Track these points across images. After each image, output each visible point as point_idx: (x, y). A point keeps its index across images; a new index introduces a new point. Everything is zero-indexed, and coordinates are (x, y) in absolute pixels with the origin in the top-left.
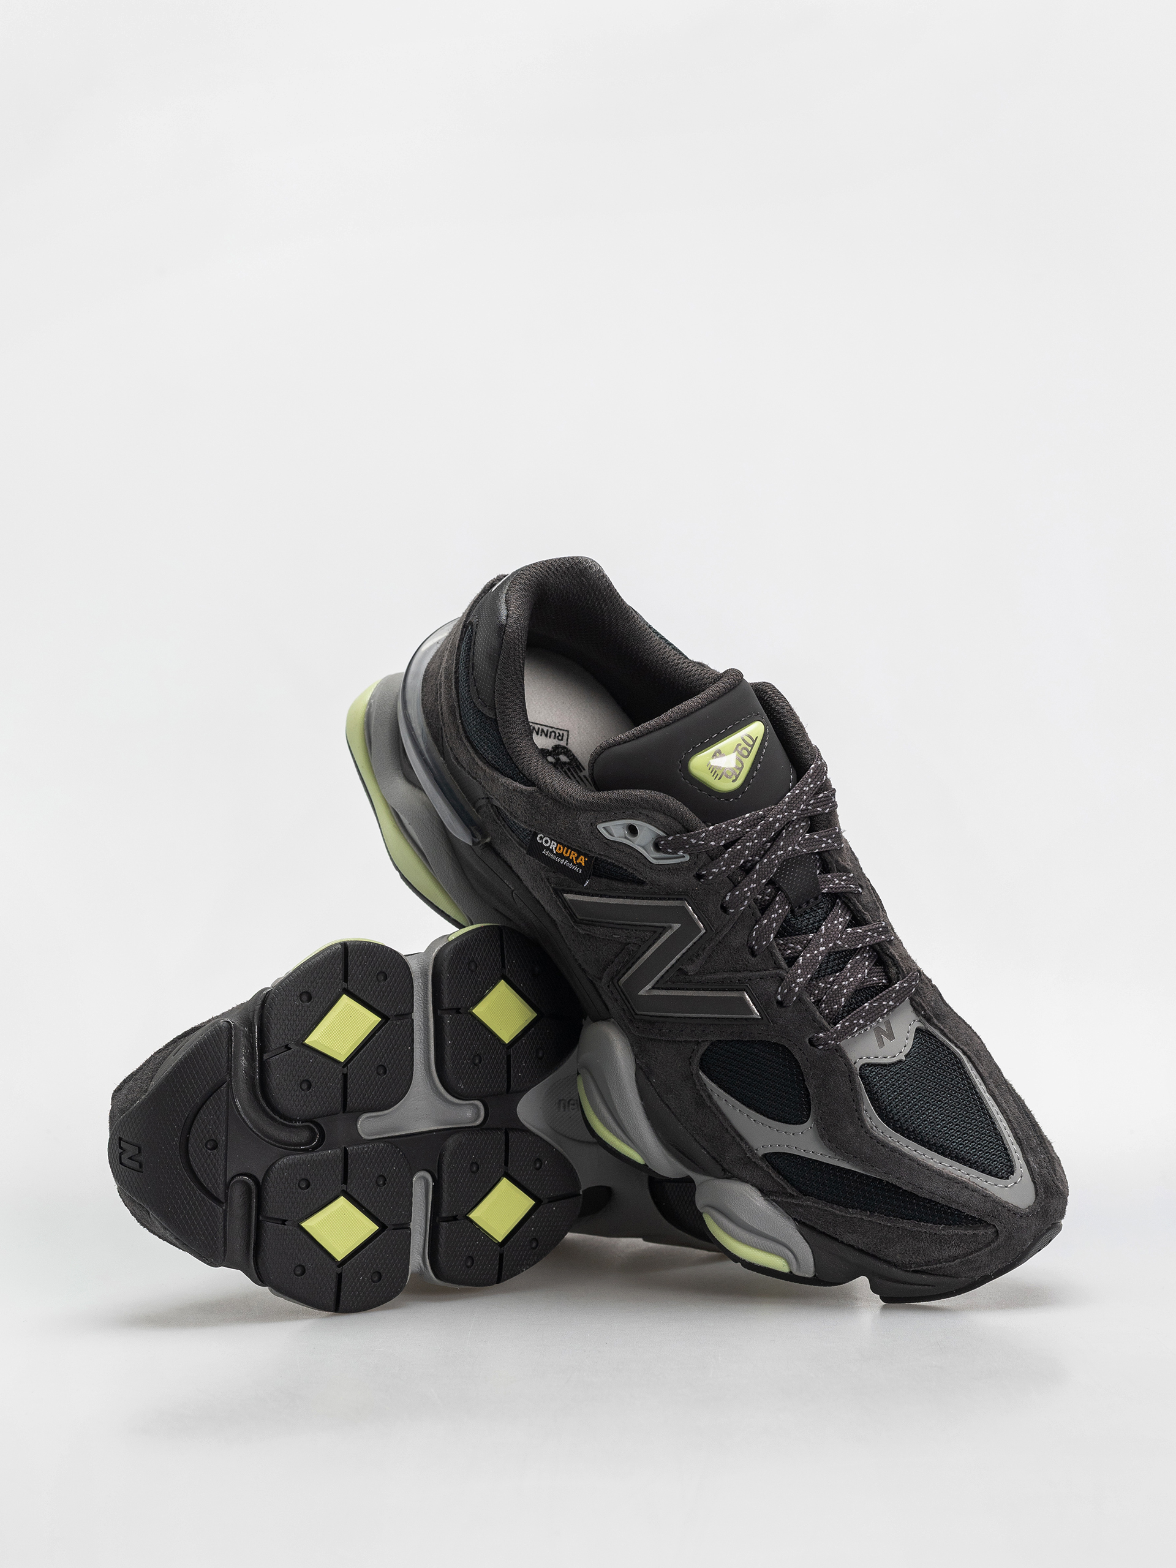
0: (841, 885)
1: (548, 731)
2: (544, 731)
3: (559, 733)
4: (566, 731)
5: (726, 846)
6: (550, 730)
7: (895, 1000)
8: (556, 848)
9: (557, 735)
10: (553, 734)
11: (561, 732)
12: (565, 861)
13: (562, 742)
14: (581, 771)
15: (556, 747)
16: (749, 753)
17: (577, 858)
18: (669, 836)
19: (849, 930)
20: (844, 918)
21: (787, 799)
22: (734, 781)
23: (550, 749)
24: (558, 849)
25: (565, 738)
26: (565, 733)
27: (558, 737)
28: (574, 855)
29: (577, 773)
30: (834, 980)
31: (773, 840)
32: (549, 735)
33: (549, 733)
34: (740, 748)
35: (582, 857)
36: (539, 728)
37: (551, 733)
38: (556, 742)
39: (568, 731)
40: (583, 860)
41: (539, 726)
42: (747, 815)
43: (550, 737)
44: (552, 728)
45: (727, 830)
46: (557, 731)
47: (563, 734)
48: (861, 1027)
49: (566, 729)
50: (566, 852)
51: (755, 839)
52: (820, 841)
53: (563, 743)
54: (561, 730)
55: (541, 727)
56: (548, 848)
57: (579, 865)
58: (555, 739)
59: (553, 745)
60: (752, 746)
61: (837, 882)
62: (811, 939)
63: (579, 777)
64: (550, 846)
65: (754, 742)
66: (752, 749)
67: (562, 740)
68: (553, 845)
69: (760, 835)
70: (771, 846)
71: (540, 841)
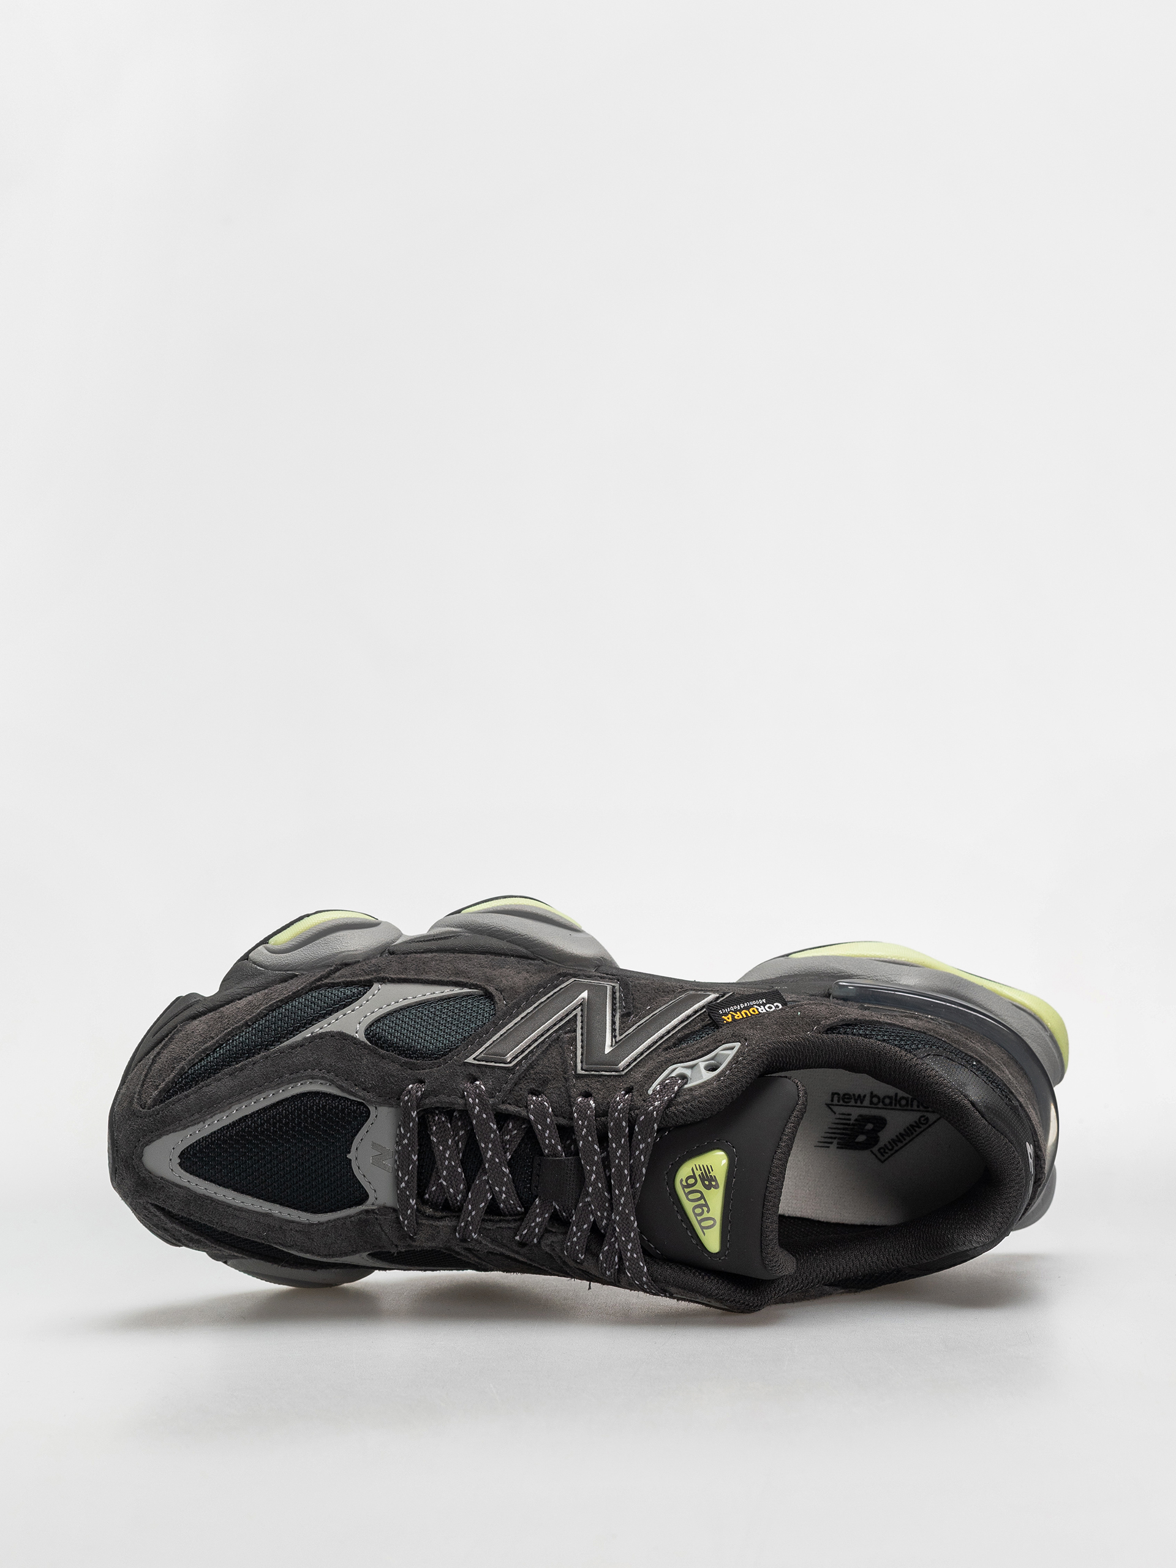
0: (532, 1221)
1: (897, 1145)
2: (899, 1142)
3: (887, 1153)
4: (885, 1160)
5: (632, 1130)
6: (896, 1148)
7: (403, 1191)
8: (757, 1009)
9: (887, 1151)
10: (890, 1147)
11: (886, 1156)
12: (740, 1007)
13: (877, 1149)
14: (838, 1143)
15: (876, 1140)
16: (696, 1215)
17: (733, 1016)
18: (680, 1088)
19: (489, 1196)
20: (504, 1202)
21: (632, 1218)
22: (682, 1180)
23: (880, 1134)
24: (756, 1010)
25: (879, 1155)
26: (883, 1158)
27: (885, 1150)
28: (738, 1016)
29: (839, 1138)
30: (458, 1145)
31: (609, 1179)
32: (892, 1143)
33: (894, 1145)
34: (705, 1209)
35: (730, 1020)
36: (905, 1139)
37: (893, 1147)
38: (881, 1144)
39: (883, 1162)
40: (727, 1019)
41: (906, 1141)
42: (644, 1170)
43: (889, 1142)
44: (897, 1151)
45: (644, 1140)
46: (890, 1153)
47: (884, 1156)
48: (401, 1137)
49: (886, 1162)
50: (746, 1014)
51: (619, 1162)
52: (579, 1229)
53: (875, 1149)
54: (889, 1157)
55: (904, 1142)
56: (764, 1004)
57: (726, 1014)
58: (885, 1145)
59: (881, 1139)
60: (700, 1222)
61: (538, 1220)
62: (505, 1153)
63: (835, 1138)
64: (764, 1007)
65: (703, 1228)
66: (697, 1220)
67: (879, 1150)
68: (762, 1009)
69: (620, 1169)
70: (606, 1174)
71: (775, 1004)
